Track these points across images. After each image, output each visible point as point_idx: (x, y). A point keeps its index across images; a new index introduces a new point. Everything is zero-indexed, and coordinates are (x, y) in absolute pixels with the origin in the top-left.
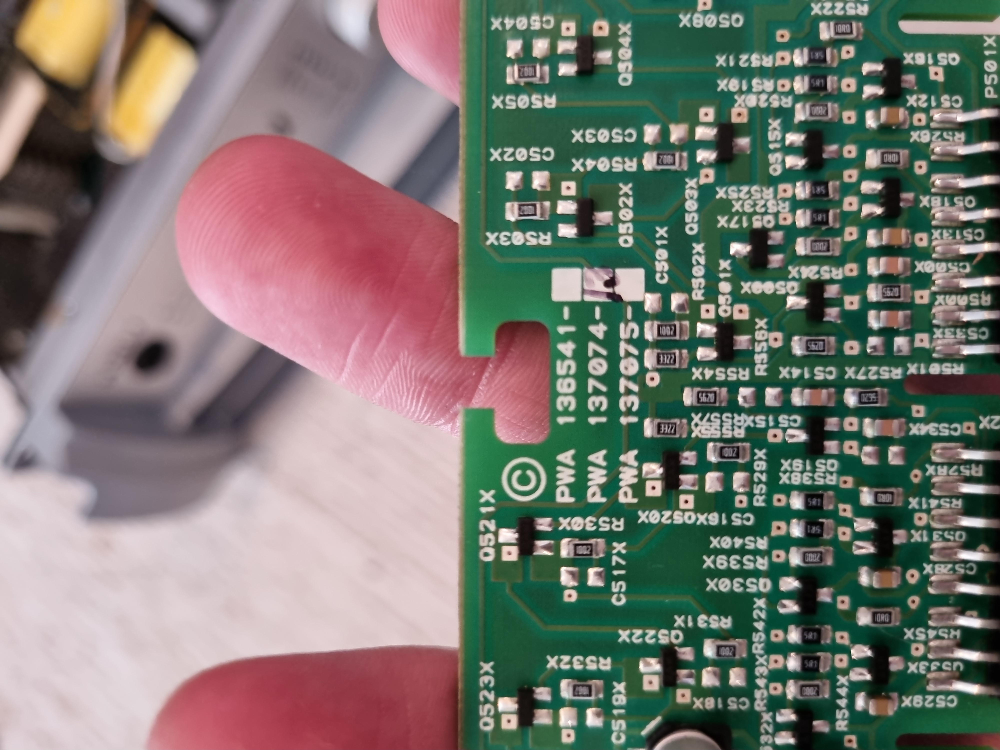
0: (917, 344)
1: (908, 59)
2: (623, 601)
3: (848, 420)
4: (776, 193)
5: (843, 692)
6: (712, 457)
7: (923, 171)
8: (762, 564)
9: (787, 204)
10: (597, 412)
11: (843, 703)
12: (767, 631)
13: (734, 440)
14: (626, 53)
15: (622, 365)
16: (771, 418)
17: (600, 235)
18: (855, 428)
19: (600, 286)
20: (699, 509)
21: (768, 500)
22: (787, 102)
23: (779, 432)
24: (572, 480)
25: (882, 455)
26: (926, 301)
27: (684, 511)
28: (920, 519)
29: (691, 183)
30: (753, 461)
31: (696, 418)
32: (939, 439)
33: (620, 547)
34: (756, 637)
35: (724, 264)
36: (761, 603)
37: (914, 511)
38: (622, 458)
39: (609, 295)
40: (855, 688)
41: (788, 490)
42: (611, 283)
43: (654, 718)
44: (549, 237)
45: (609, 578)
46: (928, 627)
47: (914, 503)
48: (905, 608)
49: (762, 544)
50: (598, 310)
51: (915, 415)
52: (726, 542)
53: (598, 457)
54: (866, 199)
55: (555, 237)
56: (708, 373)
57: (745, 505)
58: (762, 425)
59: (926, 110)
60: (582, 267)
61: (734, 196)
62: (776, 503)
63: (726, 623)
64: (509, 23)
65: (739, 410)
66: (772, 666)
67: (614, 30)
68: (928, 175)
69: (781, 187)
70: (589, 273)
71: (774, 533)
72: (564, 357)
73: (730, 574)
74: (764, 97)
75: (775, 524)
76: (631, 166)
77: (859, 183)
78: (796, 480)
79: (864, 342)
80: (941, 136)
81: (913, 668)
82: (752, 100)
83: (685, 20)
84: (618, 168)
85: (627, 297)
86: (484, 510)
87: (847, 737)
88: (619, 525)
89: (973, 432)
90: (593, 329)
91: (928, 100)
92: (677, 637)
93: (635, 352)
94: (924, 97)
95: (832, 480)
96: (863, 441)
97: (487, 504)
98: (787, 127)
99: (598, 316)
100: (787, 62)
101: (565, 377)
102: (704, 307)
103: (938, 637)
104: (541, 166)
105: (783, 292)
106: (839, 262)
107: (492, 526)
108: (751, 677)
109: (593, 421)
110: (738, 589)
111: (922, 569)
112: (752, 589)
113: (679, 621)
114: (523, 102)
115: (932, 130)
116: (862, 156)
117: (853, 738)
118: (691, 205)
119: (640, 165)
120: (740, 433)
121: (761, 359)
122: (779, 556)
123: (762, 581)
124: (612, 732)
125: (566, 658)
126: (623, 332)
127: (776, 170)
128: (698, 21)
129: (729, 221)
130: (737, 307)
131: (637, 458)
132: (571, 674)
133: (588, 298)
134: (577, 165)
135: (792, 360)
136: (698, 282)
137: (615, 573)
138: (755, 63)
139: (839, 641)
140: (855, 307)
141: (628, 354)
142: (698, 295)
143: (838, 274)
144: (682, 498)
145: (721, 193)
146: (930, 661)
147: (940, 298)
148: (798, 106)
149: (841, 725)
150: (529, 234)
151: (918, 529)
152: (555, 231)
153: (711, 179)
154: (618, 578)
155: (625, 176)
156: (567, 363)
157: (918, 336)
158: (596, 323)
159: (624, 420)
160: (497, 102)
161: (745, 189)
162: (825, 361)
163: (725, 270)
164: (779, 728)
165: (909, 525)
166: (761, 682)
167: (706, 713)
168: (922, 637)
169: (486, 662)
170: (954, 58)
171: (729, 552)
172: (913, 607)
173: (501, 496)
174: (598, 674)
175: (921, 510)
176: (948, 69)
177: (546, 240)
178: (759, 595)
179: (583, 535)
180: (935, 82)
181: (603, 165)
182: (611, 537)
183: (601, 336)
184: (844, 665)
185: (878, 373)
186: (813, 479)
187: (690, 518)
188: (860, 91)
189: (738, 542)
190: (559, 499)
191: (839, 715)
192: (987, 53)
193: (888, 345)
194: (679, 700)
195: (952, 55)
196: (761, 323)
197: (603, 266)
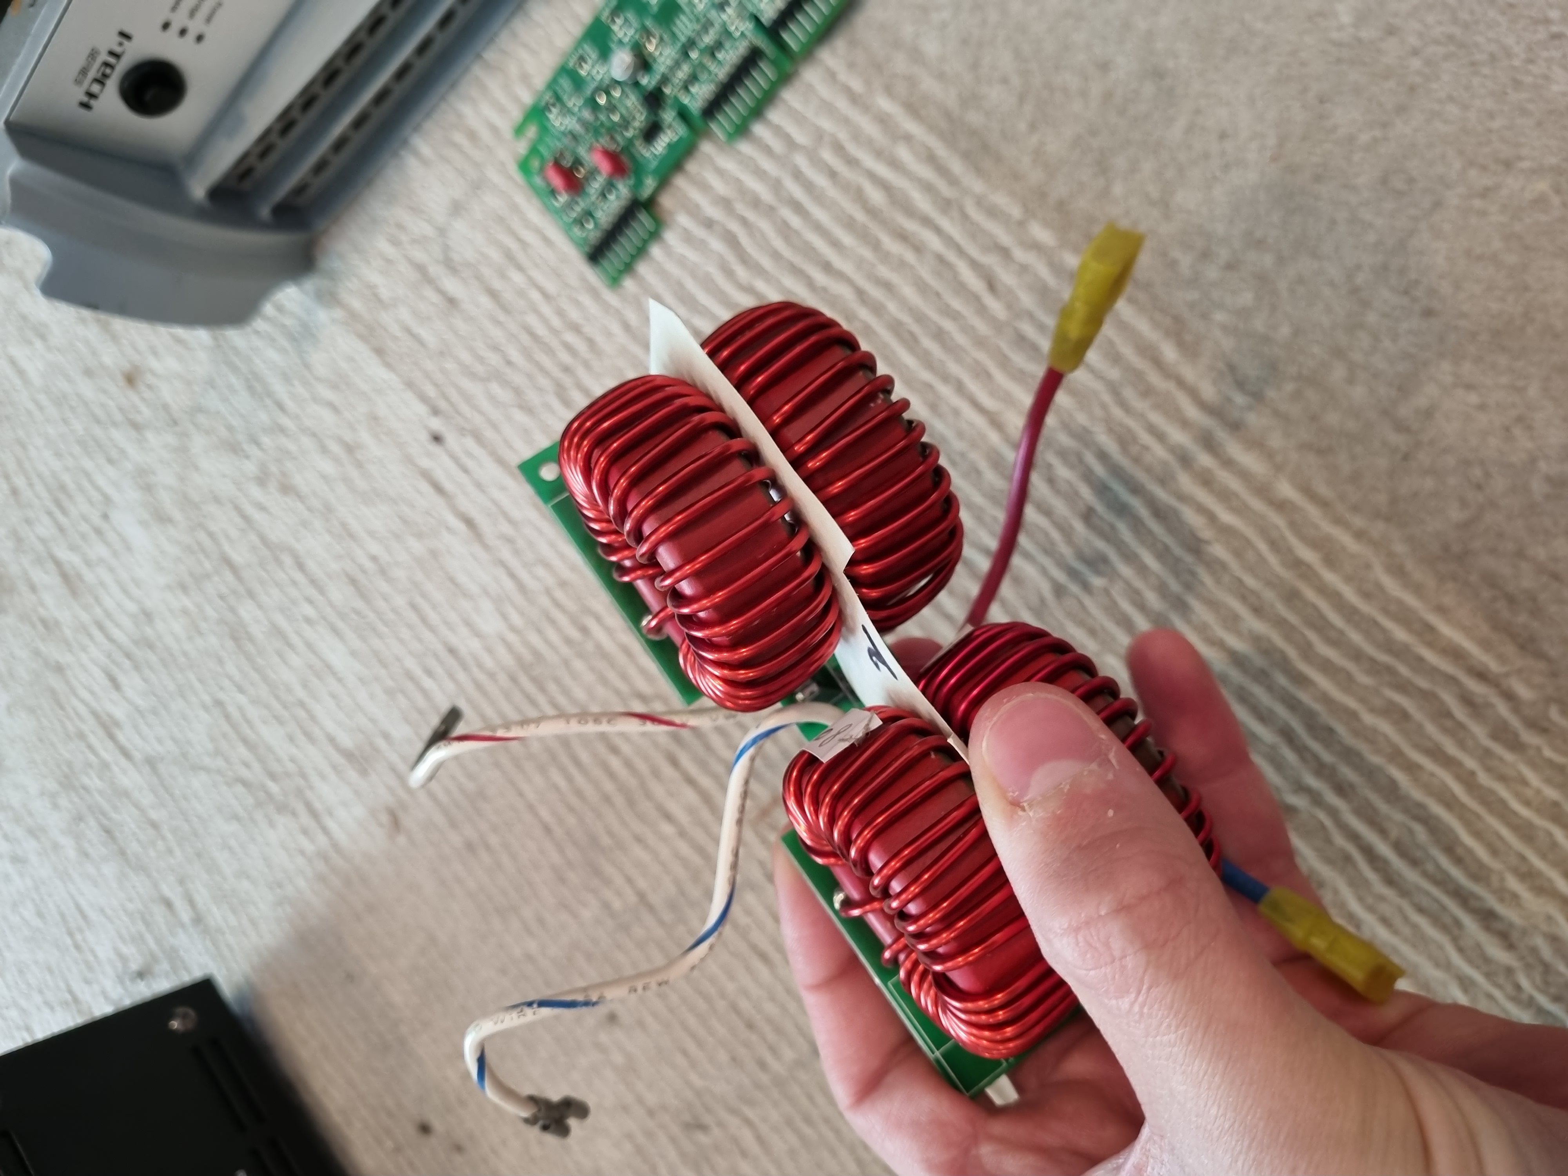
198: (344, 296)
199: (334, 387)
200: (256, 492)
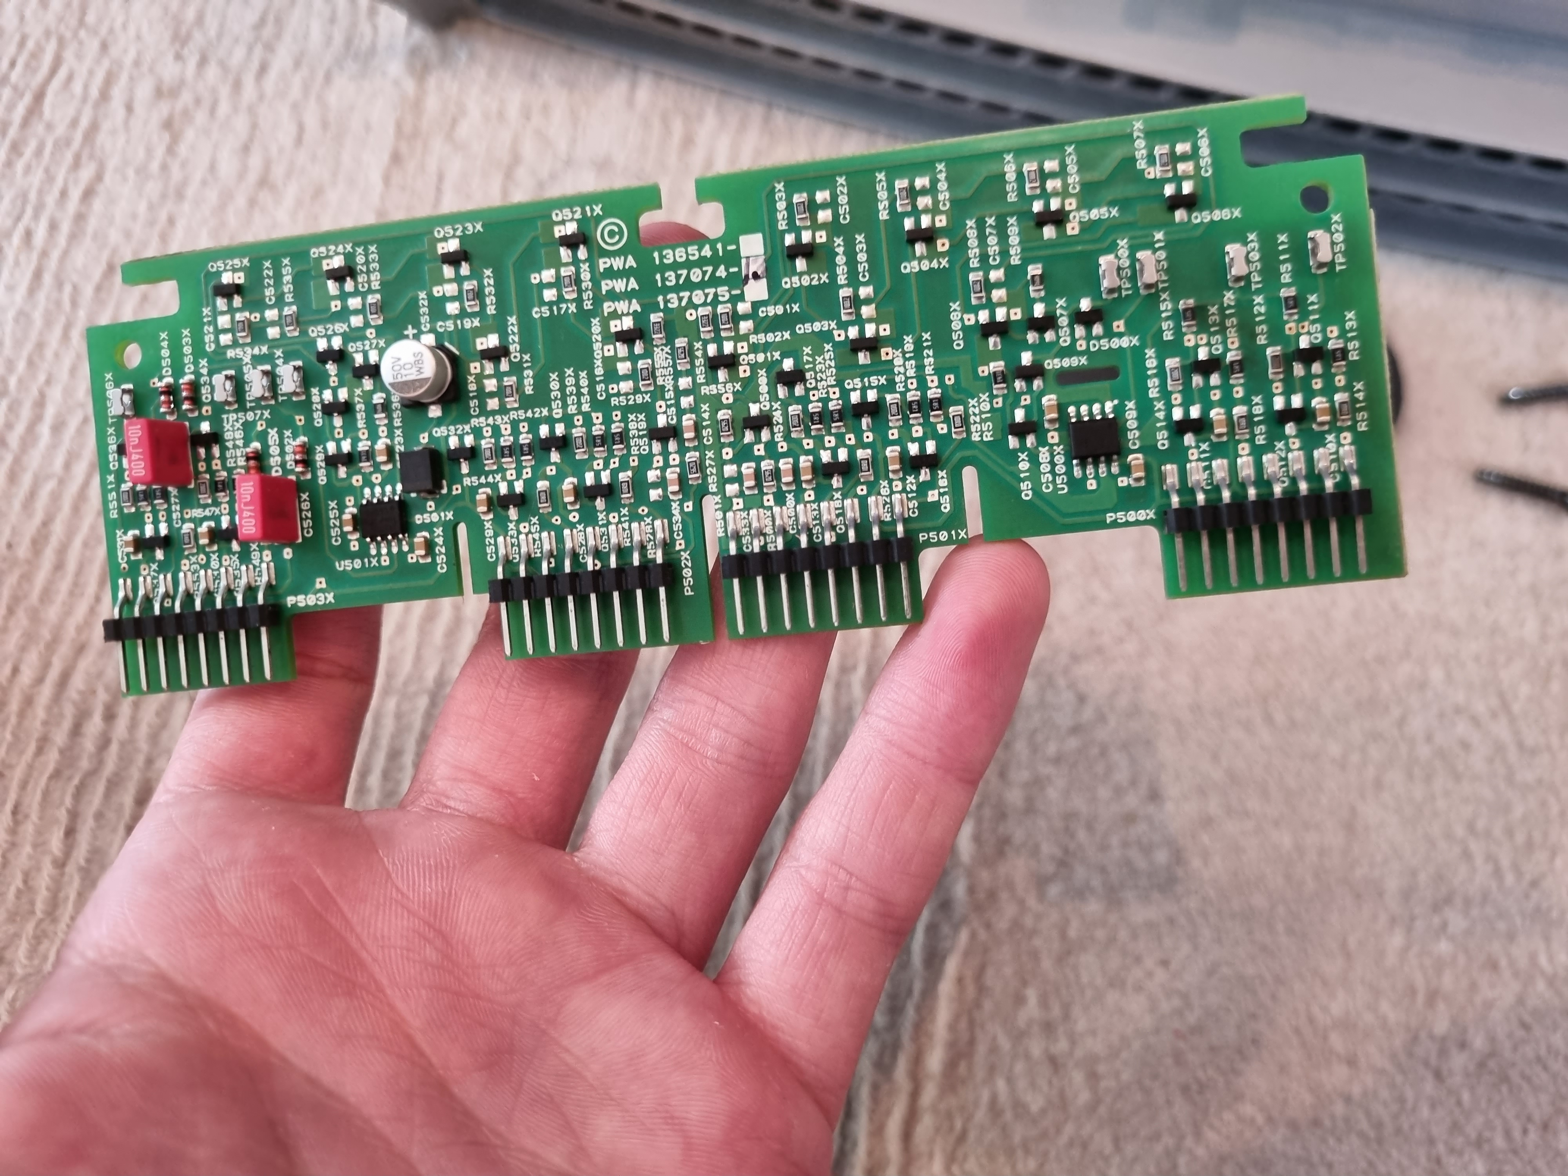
0: (735, 500)
1: (942, 474)
2: (536, 316)
3: (677, 457)
4: (832, 386)
5: (490, 479)
6: (641, 364)
7: (859, 492)
8: (572, 409)
9: (825, 395)
10: (664, 279)
11: (483, 480)
12: (526, 419)
13: (655, 378)
14: (925, 266)
15: (699, 292)
16: (673, 402)
17: (788, 263)
18: (672, 463)
19: (752, 269)
20: (604, 359)
21: (616, 408)
22: (900, 387)
23: (664, 409)
24: (616, 268)
25: (655, 485)
26: (766, 504)
27: (602, 349)
28: (614, 517)
29: (833, 325)
30: (642, 393)
31: (667, 349)
32: (670, 524)
33: (573, 308)
34: (521, 412)
35: (777, 355)
36: (545, 412)
37: (620, 512)
38: (634, 301)
39: (747, 276)
40: (495, 486)
41: (625, 420)
42: (756, 276)
43: (458, 349)
44: (784, 227)
45: (550, 304)
46: (540, 532)
47: (625, 511)
48: (552, 514)
49: (586, 408)
50: (736, 269)
51: (685, 505)
52: (584, 382)
53: (633, 284)
54: (834, 452)
55: (783, 232)
56: (699, 353)
57: (611, 392)
58: (667, 397)
59: (904, 490)
60: (765, 253)
61: (827, 356)
62: (614, 413)
63: (529, 390)
64: (942, 176)
65: (675, 379)
66: (503, 427)
67: (943, 255)
68: (856, 496)
69: (837, 390)
70: (761, 260)
71: (594, 415)
72: (700, 250)
73: (563, 388)
74: (902, 370)
75: (600, 415)
76: (842, 280)
77: (845, 446)
78: (632, 426)
79: (731, 462)
80: (886, 503)
81: (511, 526)
82: (898, 361)
83: (955, 306)
84: (839, 271)
85: (746, 288)
86: (588, 208)
87: (459, 487)
88: (588, 305)
89: (678, 548)
90: (722, 267)
91: (912, 491)
92: (515, 357)
93: (709, 300)
94: (914, 488)
95: (634, 451)
96: (663, 469)
97: (592, 210)
98: (881, 389)
99: (732, 270)
100: (930, 384)
101: (687, 252)
102: (745, 344)
103: (534, 540)
104: (836, 215)
105: (762, 400)
106: (787, 437)
107: (578, 216)
108: (493, 413)
109: (658, 277)
110: (553, 395)
111: (579, 522)
112: (554, 406)
113: (527, 357)
114: (883, 195)
115: (890, 495)
116: (865, 446)
117: (460, 491)
118: (817, 327)
119: (842, 286)
120: (660, 381)
121: (713, 389)
122: (579, 420)
123: (560, 411)
124: (444, 321)
125: (492, 282)
126: (722, 290)
127: (848, 384)
128: (955, 316)
129: (808, 354)
130: (748, 368)
131: (635, 311)
132: (481, 287)
133: (744, 261)
134: (839, 241)
135: (714, 411)
136: (761, 338)
137: (555, 308)
138: (926, 361)
139: (525, 471)
140: (756, 453)
141: (706, 295)
142: (753, 339)
143: (778, 437)
144: (611, 347)
145: (828, 347)
146: (518, 538)
147: (769, 513)
148: (898, 396)
149: (467, 481)
150: (785, 213)
151: (607, 516)
152: (789, 231)
153: (837, 339)
154: (551, 310)
155: (833, 277)
156: (697, 253)
157: (741, 501)
158: (727, 270)
159: (660, 298)
160: (881, 176)
161: (833, 364)
162: (717, 436)
163: (772, 356)
164: (461, 438)
165: (608, 510)
166: (490, 420)
167: (466, 384)
168: (533, 530)
169: (483, 226)
170: (946, 507)
171: (577, 385)
172: (553, 520)
173: (598, 219)
174: (483, 306)
175: (620, 517)
176: (938, 504)
177: (782, 225)
178: (550, 410)
179: (578, 281)
180: (927, 496)
181: (840, 259)
182: (579, 301)
183: (718, 274)
184: (509, 478)
185: (712, 474)
186: (634, 437)
187: (598, 354)
188: (914, 440)
189: (585, 391)
190: (601, 261)
191: (474, 479)
192: (953, 532)
193: (731, 480)
194: (472, 365)
195: (948, 506)
196: (738, 386)
197: (767, 269)
198: (432, 82)
199: (325, 125)
200: (144, 91)
